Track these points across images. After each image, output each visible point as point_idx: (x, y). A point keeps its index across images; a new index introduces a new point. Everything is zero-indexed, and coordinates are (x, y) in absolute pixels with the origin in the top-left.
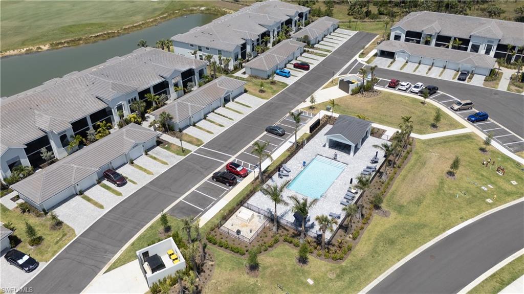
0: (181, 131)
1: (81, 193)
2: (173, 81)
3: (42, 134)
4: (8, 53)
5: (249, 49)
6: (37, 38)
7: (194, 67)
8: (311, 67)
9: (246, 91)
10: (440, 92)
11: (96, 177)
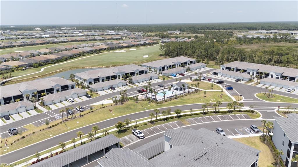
0: (134, 83)
1: (104, 90)
2: (136, 72)
3: (98, 77)
4: (93, 67)
5: (166, 68)
6: (102, 64)
7: (144, 70)
8: (185, 75)
9: (159, 78)
10: (224, 83)
11: (108, 87)
